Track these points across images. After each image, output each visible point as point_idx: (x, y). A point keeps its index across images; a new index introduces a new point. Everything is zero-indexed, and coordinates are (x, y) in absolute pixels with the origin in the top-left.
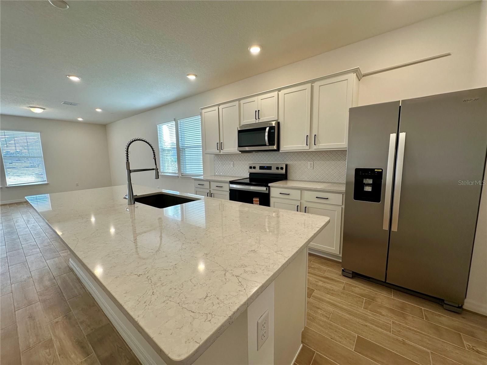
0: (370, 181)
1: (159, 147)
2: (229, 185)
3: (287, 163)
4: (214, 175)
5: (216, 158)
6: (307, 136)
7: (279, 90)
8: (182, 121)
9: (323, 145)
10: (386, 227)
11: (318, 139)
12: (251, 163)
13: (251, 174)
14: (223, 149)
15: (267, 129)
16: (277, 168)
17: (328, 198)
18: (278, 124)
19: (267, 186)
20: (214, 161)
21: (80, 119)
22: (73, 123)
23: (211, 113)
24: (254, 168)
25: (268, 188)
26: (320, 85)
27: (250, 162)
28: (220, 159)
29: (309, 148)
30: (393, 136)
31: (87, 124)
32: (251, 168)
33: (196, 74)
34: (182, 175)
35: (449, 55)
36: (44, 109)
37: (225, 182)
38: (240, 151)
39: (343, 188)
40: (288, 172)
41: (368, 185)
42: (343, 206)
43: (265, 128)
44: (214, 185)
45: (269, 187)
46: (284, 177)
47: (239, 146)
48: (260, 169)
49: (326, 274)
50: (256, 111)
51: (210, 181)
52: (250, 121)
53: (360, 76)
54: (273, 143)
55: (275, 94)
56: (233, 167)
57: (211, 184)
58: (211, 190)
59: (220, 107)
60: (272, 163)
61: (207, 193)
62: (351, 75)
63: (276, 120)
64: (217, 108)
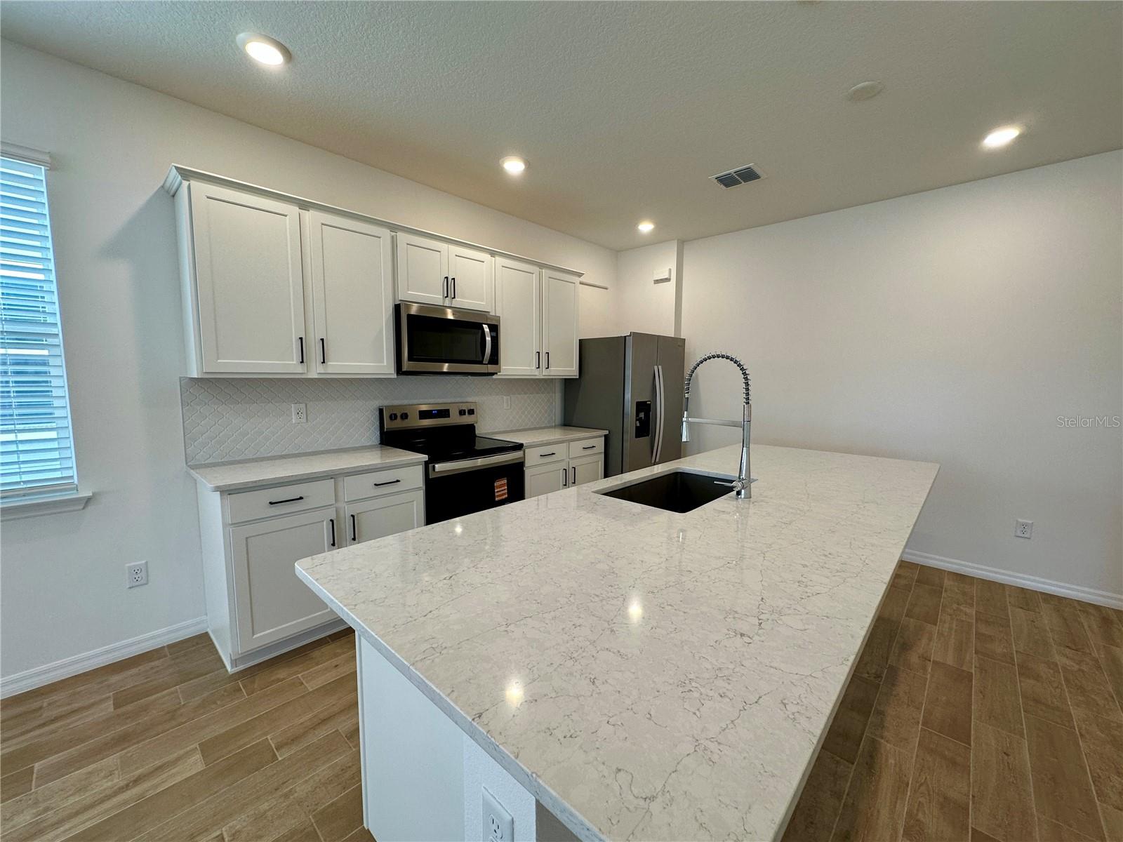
0: (643, 415)
2: (426, 469)
6: (537, 353)
7: (494, 254)
14: (328, 361)
15: (486, 328)
16: (462, 413)
17: (594, 447)
24: (405, 416)
29: (538, 374)
30: (656, 369)
32: (393, 417)
35: (606, 289)
37: (407, 464)
43: (479, 325)
45: (524, 448)
47: (410, 358)
48: (420, 419)
50: (446, 278)
51: (336, 478)
52: (424, 294)
54: (495, 359)
55: (485, 257)
56: (304, 420)
57: (340, 484)
58: (340, 505)
59: (309, 216)
60: (458, 400)
61: (325, 523)
62: (577, 280)
63: (492, 313)
64: (293, 210)
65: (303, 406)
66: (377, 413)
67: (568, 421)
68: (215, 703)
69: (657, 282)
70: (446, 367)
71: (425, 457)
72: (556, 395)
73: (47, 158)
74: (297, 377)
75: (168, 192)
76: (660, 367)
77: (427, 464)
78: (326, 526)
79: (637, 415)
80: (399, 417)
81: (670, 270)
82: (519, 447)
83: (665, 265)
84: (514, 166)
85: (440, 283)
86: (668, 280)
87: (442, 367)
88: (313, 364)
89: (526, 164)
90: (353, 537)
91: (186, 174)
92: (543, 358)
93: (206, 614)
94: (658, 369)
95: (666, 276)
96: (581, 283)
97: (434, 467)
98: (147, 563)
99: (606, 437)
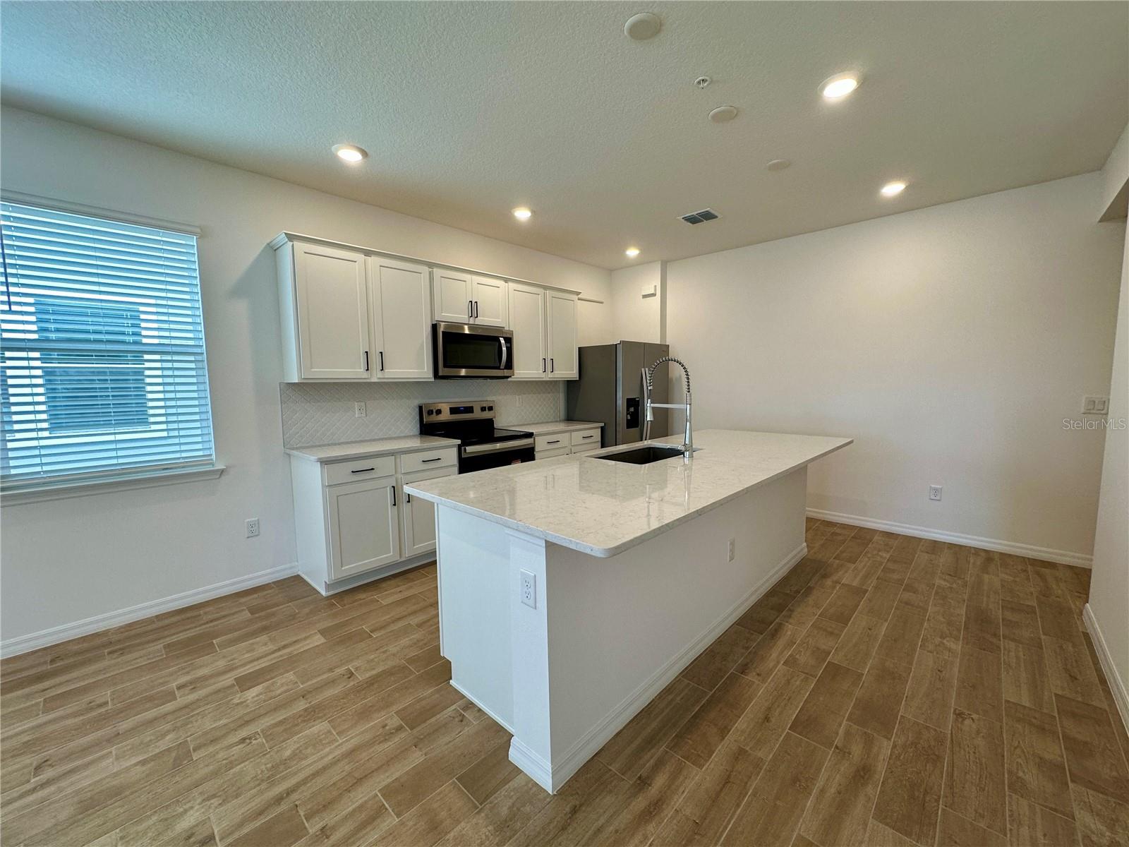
0: (633, 409)
6: (544, 359)
7: (507, 280)
9: (557, 372)
15: (502, 340)
16: (483, 409)
17: (592, 436)
24: (439, 412)
26: (552, 296)
29: (544, 377)
32: (430, 413)
35: (602, 303)
37: (446, 446)
38: (435, 377)
41: (630, 413)
43: (497, 338)
45: (534, 436)
47: (445, 366)
48: (451, 414)
50: (471, 302)
52: (455, 315)
54: (509, 365)
55: (500, 283)
56: (364, 415)
57: (398, 460)
58: (399, 476)
59: (372, 260)
60: (480, 399)
61: (388, 488)
62: (575, 297)
63: (507, 328)
64: (360, 257)
65: (363, 404)
66: (417, 410)
67: (570, 418)
68: (320, 611)
69: (645, 296)
70: (463, 372)
71: (459, 442)
72: (561, 394)
73: (198, 230)
74: (365, 381)
75: (272, 247)
76: (647, 369)
77: (459, 447)
78: (389, 492)
79: (628, 409)
80: (434, 413)
81: (655, 286)
82: (530, 435)
83: (652, 283)
84: (523, 214)
85: (466, 305)
86: (654, 295)
87: (459, 372)
88: (375, 371)
89: (532, 213)
90: (407, 500)
91: (291, 237)
92: (549, 364)
93: (297, 561)
94: (646, 372)
95: (653, 292)
96: (579, 299)
97: (465, 449)
98: (258, 520)
99: (602, 428)
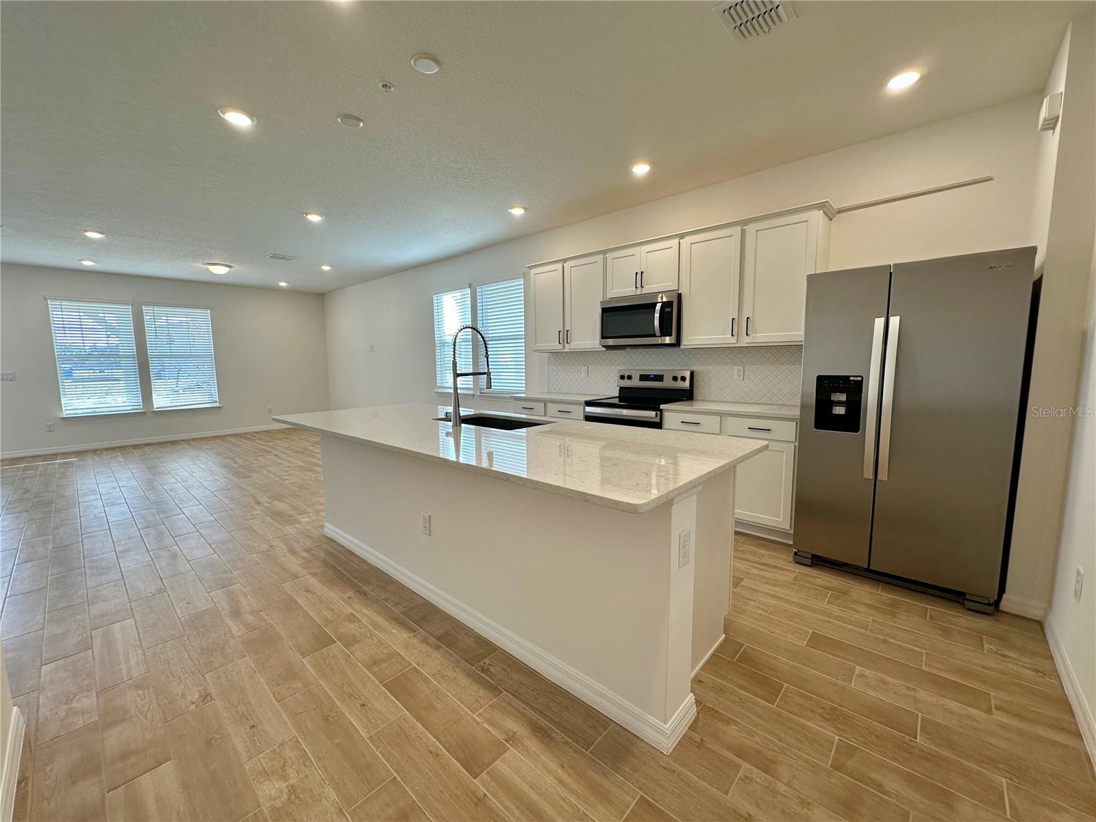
0: (843, 397)
1: (436, 339)
2: (584, 409)
3: (694, 368)
4: (547, 391)
5: (552, 359)
6: (733, 319)
7: (682, 236)
8: (485, 288)
9: (763, 335)
10: (869, 474)
11: (753, 325)
12: (625, 368)
13: (622, 389)
14: (571, 342)
15: (658, 307)
16: (675, 379)
17: (769, 430)
18: (680, 296)
19: (657, 409)
20: (549, 365)
21: (283, 284)
22: (271, 291)
23: (546, 277)
24: (630, 377)
25: (659, 413)
26: (757, 229)
27: (619, 368)
28: (559, 362)
29: (735, 342)
30: (879, 323)
31: (294, 294)
32: (622, 377)
33: (527, 206)
34: (481, 393)
35: (990, 179)
36: (230, 267)
37: (576, 403)
38: (604, 346)
39: (796, 412)
40: (695, 386)
41: (839, 403)
42: (797, 444)
43: (654, 305)
44: (553, 408)
45: (661, 411)
46: (687, 395)
47: (603, 337)
48: (640, 380)
49: (765, 560)
50: (637, 273)
51: (545, 402)
52: (623, 290)
53: (831, 214)
55: (674, 242)
56: (586, 376)
57: (546, 406)
62: (815, 213)
64: (560, 265)
77: (585, 405)
80: (626, 379)
89: (654, 162)
91: (530, 268)
92: (742, 325)
